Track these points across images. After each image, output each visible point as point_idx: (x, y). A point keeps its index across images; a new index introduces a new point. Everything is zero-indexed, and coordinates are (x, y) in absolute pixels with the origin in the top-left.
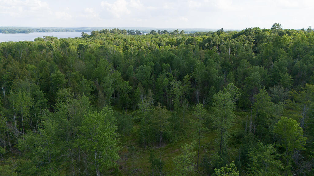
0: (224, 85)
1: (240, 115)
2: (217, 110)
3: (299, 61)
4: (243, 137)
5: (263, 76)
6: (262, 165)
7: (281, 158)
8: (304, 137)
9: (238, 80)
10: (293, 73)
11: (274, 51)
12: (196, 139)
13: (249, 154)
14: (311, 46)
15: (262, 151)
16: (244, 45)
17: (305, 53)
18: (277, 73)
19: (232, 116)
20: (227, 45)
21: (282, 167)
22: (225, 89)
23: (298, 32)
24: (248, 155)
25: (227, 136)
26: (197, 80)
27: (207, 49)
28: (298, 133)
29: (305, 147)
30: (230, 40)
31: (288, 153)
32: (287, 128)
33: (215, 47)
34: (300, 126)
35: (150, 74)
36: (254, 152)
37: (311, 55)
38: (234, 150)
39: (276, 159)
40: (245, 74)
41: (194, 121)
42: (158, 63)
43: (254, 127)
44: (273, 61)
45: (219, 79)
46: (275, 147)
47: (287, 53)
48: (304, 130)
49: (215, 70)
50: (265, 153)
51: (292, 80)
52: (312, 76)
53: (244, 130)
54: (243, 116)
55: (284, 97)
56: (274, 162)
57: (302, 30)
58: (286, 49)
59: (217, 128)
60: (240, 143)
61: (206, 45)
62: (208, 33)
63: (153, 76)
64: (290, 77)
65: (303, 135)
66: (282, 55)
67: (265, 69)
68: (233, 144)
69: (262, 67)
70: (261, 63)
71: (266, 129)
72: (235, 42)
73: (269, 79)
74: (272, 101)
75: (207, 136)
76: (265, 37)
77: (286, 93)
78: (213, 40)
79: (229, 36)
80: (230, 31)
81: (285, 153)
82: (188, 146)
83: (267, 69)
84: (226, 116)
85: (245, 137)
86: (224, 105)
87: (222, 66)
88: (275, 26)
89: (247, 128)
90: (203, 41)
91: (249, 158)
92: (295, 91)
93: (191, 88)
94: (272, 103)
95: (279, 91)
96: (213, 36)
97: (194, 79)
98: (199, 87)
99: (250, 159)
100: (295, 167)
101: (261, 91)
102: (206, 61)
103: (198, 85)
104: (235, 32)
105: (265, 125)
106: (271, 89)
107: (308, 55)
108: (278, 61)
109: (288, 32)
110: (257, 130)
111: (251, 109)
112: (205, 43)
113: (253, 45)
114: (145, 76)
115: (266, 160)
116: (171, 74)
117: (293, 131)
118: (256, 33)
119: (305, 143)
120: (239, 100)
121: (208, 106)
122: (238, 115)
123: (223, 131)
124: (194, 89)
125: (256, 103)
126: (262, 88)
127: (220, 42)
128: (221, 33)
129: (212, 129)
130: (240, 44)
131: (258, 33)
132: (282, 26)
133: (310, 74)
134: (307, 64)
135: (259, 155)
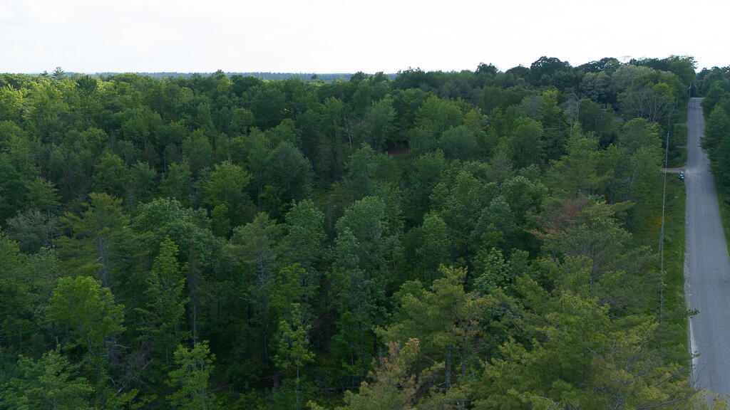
3: (58, 145)
7: (82, 372)
8: (117, 305)
10: (53, 174)
14: (73, 110)
15: (34, 377)
17: (65, 126)
18: (15, 180)
21: (91, 389)
23: (36, 79)
28: (103, 303)
29: (125, 324)
31: (95, 354)
32: (77, 301)
34: (103, 286)
36: (16, 389)
37: (81, 131)
39: (70, 379)
46: (62, 353)
47: (25, 129)
48: (113, 290)
50: (43, 379)
51: (55, 192)
52: (95, 175)
55: (50, 234)
56: (71, 387)
57: (43, 75)
58: (20, 120)
64: (49, 184)
65: (113, 302)
66: (14, 137)
71: (28, 321)
74: (23, 251)
77: (51, 224)
81: (88, 358)
92: (71, 215)
94: (24, 255)
95: (33, 223)
100: (116, 375)
105: (21, 313)
106: (11, 222)
107: (74, 131)
108: (7, 152)
109: (13, 81)
115: (50, 393)
117: (93, 301)
119: (123, 315)
133: (90, 171)
134: (77, 151)
135: (29, 391)
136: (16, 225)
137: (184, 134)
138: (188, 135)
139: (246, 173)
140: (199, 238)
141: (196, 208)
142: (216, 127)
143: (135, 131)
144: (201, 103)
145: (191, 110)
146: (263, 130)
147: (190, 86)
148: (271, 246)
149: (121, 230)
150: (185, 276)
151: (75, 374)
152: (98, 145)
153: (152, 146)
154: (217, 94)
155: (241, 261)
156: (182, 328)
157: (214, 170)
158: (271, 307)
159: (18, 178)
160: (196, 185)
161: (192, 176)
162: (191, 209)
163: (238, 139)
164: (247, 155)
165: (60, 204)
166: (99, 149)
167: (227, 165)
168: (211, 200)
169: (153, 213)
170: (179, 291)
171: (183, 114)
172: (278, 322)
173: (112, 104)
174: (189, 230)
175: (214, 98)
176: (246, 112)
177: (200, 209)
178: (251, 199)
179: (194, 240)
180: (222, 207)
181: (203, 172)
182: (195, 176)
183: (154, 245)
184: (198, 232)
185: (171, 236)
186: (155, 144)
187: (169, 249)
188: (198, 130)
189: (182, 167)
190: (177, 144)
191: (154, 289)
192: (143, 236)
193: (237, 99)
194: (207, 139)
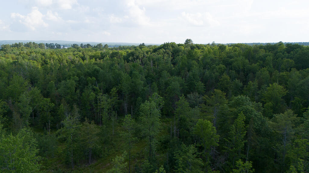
0: (149, 95)
1: (165, 122)
2: (144, 119)
3: (208, 70)
4: (170, 142)
5: (182, 85)
6: (187, 165)
7: (201, 156)
8: (217, 134)
9: (161, 90)
10: (204, 80)
11: (188, 63)
12: (126, 150)
13: (175, 156)
14: (216, 58)
15: (185, 152)
16: (163, 58)
17: (212, 63)
18: (193, 82)
19: (158, 124)
20: (149, 58)
21: (203, 164)
22: (150, 98)
23: (205, 46)
24: (175, 158)
25: (155, 143)
26: (124, 92)
27: (131, 62)
28: (212, 132)
29: (219, 143)
30: (151, 53)
31: (207, 151)
32: (204, 129)
33: (138, 60)
34: (214, 126)
35: (74, 89)
36: (179, 155)
37: (217, 65)
38: (162, 155)
39: (197, 157)
40: (167, 84)
41: (123, 132)
42: (83, 77)
43: (178, 131)
44: (188, 71)
45: (144, 90)
46: (196, 147)
47: (199, 64)
48: (217, 128)
49: (140, 81)
50: (188, 154)
51: (204, 87)
52: (219, 83)
53: (169, 135)
54: (168, 122)
55: (200, 102)
56: (196, 160)
57: (208, 44)
58: (198, 60)
59: (145, 137)
60: (167, 148)
61: (130, 58)
62: (131, 47)
63: (78, 91)
64: (203, 84)
65: (216, 133)
66: (195, 66)
67: (182, 79)
68: (161, 149)
69: (180, 77)
70: (179, 74)
71: (188, 132)
72: (155, 55)
73: (187, 87)
74: (190, 106)
75: (137, 146)
76: (180, 51)
77: (200, 98)
78: (136, 53)
79: (150, 50)
80: (151, 46)
81: (204, 151)
82: (119, 158)
83: (184, 79)
84: (153, 124)
85: (171, 141)
86: (150, 113)
87: (146, 77)
88: (188, 41)
89: (172, 133)
90: (127, 55)
91: (176, 160)
92: (207, 96)
93: (118, 100)
94: (190, 108)
95: (195, 97)
96: (136, 50)
97: (121, 91)
98: (127, 99)
99: (176, 162)
100: (213, 162)
101: (181, 98)
102: (131, 74)
103: (125, 97)
104: (155, 46)
105: (186, 128)
106: (188, 95)
107: (214, 65)
108: (192, 71)
109: (198, 47)
110: (180, 134)
111: (174, 115)
112: (129, 56)
113: (171, 58)
114: (69, 91)
115: (190, 160)
116: (97, 88)
117: (209, 130)
118: (173, 47)
119: (219, 139)
120: (163, 108)
121: (136, 116)
122: (163, 122)
123: (151, 138)
124: (122, 101)
125: (177, 109)
126: (181, 96)
127: (142, 56)
128: (143, 48)
129: (141, 138)
130: (161, 57)
131: (174, 47)
132: (193, 41)
133: (217, 81)
134: (214, 73)
135: (183, 157)
136: (190, 97)
137: (258, 70)
138: (259, 70)
139: (285, 90)
140: (255, 115)
141: (257, 102)
142: (274, 67)
143: (237, 67)
144: (268, 56)
145: (263, 59)
146: (298, 70)
147: (265, 49)
148: (293, 127)
149: (224, 105)
150: (247, 131)
151: (199, 156)
152: (222, 71)
153: (243, 73)
154: (277, 52)
155: (275, 130)
156: (242, 152)
157: (269, 86)
158: (287, 157)
159: (193, 81)
160: (259, 92)
161: (258, 88)
162: (255, 102)
163: (284, 73)
164: (287, 81)
165: (205, 92)
166: (222, 73)
167: (276, 85)
168: (265, 100)
169: (238, 101)
170: (243, 136)
171: (259, 61)
172: (290, 166)
173: (230, 56)
174: (252, 111)
175: (275, 54)
176: (291, 61)
177: (259, 103)
178: (286, 103)
179: (253, 116)
180: (270, 104)
181: (263, 86)
182: (259, 88)
183: (236, 114)
184: (255, 112)
185: (243, 112)
186: (244, 72)
187: (242, 117)
188: (265, 68)
189: (254, 83)
190: (254, 73)
191: (233, 132)
192: (232, 109)
193: (287, 54)
194: (268, 72)
